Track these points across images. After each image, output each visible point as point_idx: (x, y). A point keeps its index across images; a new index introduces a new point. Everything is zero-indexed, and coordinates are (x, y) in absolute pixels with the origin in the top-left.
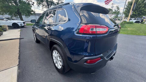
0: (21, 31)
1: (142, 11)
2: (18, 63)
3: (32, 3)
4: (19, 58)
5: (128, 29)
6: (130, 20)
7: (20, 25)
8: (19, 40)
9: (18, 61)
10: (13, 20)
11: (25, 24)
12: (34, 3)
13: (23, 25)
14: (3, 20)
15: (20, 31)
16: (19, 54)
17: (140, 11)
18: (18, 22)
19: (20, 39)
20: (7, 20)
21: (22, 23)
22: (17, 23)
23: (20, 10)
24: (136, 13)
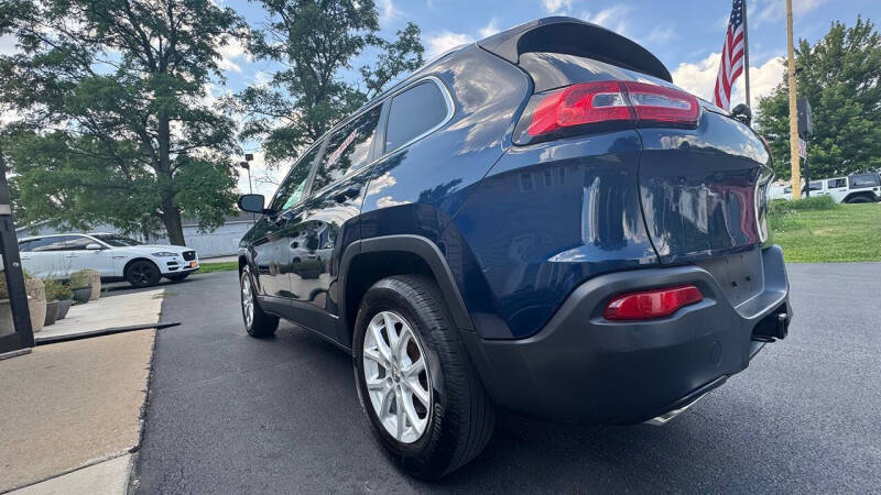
0: (165, 295)
1: (861, 134)
2: (137, 436)
3: (243, 159)
4: (145, 416)
5: (817, 232)
6: (807, 189)
7: (164, 269)
8: (152, 332)
9: (139, 428)
10: (134, 243)
11: (196, 263)
12: (250, 157)
13: (182, 265)
14: (83, 248)
15: (164, 298)
16: (145, 395)
17: (850, 139)
18: (157, 254)
19: (159, 328)
20: (103, 248)
21: (180, 258)
22: (154, 259)
23: (178, 197)
24: (827, 148)
